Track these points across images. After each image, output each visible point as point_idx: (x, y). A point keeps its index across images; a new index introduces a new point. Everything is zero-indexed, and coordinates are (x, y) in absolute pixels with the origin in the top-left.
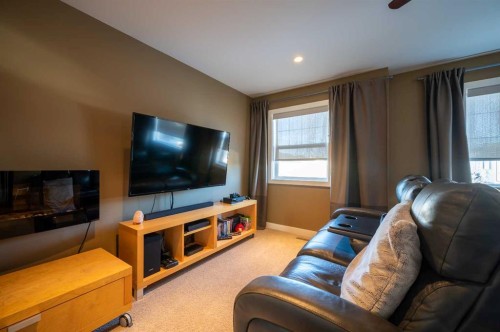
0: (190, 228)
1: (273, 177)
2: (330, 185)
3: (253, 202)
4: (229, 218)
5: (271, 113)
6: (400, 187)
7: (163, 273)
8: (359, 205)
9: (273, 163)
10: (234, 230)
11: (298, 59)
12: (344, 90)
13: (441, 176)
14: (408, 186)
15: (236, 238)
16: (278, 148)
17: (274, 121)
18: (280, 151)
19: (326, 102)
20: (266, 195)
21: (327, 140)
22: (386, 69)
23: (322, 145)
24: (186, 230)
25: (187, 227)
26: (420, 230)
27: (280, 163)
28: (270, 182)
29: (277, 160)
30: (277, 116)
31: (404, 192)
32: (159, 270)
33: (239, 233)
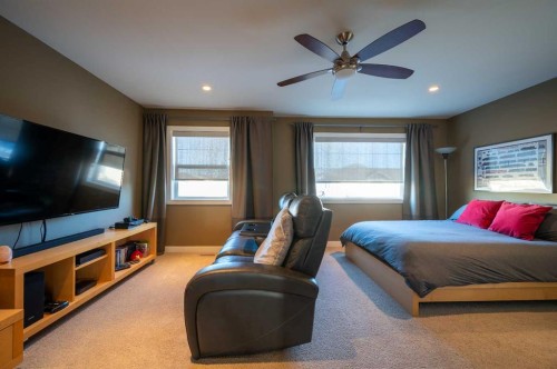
0: (82, 260)
1: (173, 198)
2: (231, 203)
3: (153, 225)
4: (123, 246)
5: (171, 129)
6: (282, 200)
7: (48, 319)
8: (253, 218)
9: (173, 183)
10: (130, 258)
11: (207, 88)
12: (242, 122)
13: (302, 192)
14: (286, 199)
15: (134, 267)
16: (178, 167)
17: (174, 138)
18: (181, 171)
19: (227, 129)
20: (164, 216)
21: (228, 163)
22: (272, 112)
23: (223, 167)
24: (78, 263)
25: (80, 258)
26: (293, 219)
27: (180, 182)
28: (170, 203)
29: (177, 179)
30: (177, 134)
31: (283, 204)
32: (42, 317)
33: (138, 261)
